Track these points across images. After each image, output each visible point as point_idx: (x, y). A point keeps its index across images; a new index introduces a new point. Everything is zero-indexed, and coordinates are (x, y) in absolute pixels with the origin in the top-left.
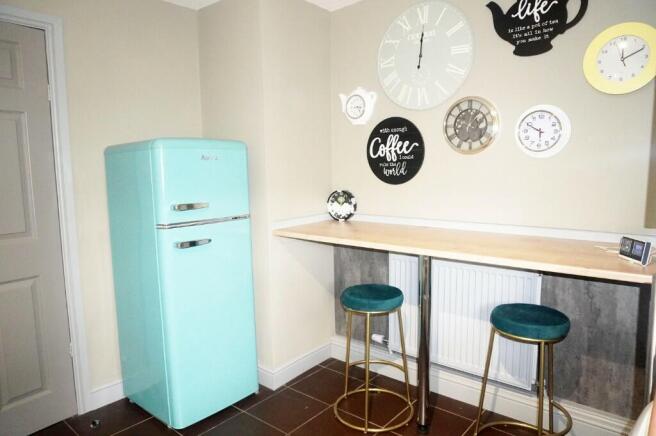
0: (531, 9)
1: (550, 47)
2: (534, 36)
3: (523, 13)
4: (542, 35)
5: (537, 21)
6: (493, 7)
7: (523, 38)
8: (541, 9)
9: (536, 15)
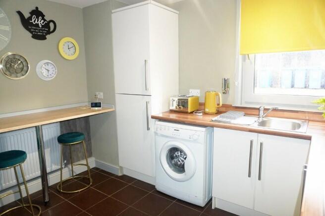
0: (38, 21)
1: (45, 39)
2: (39, 32)
3: (34, 21)
4: (43, 33)
5: (41, 27)
6: (19, 13)
7: (35, 32)
8: (41, 22)
9: (40, 24)
